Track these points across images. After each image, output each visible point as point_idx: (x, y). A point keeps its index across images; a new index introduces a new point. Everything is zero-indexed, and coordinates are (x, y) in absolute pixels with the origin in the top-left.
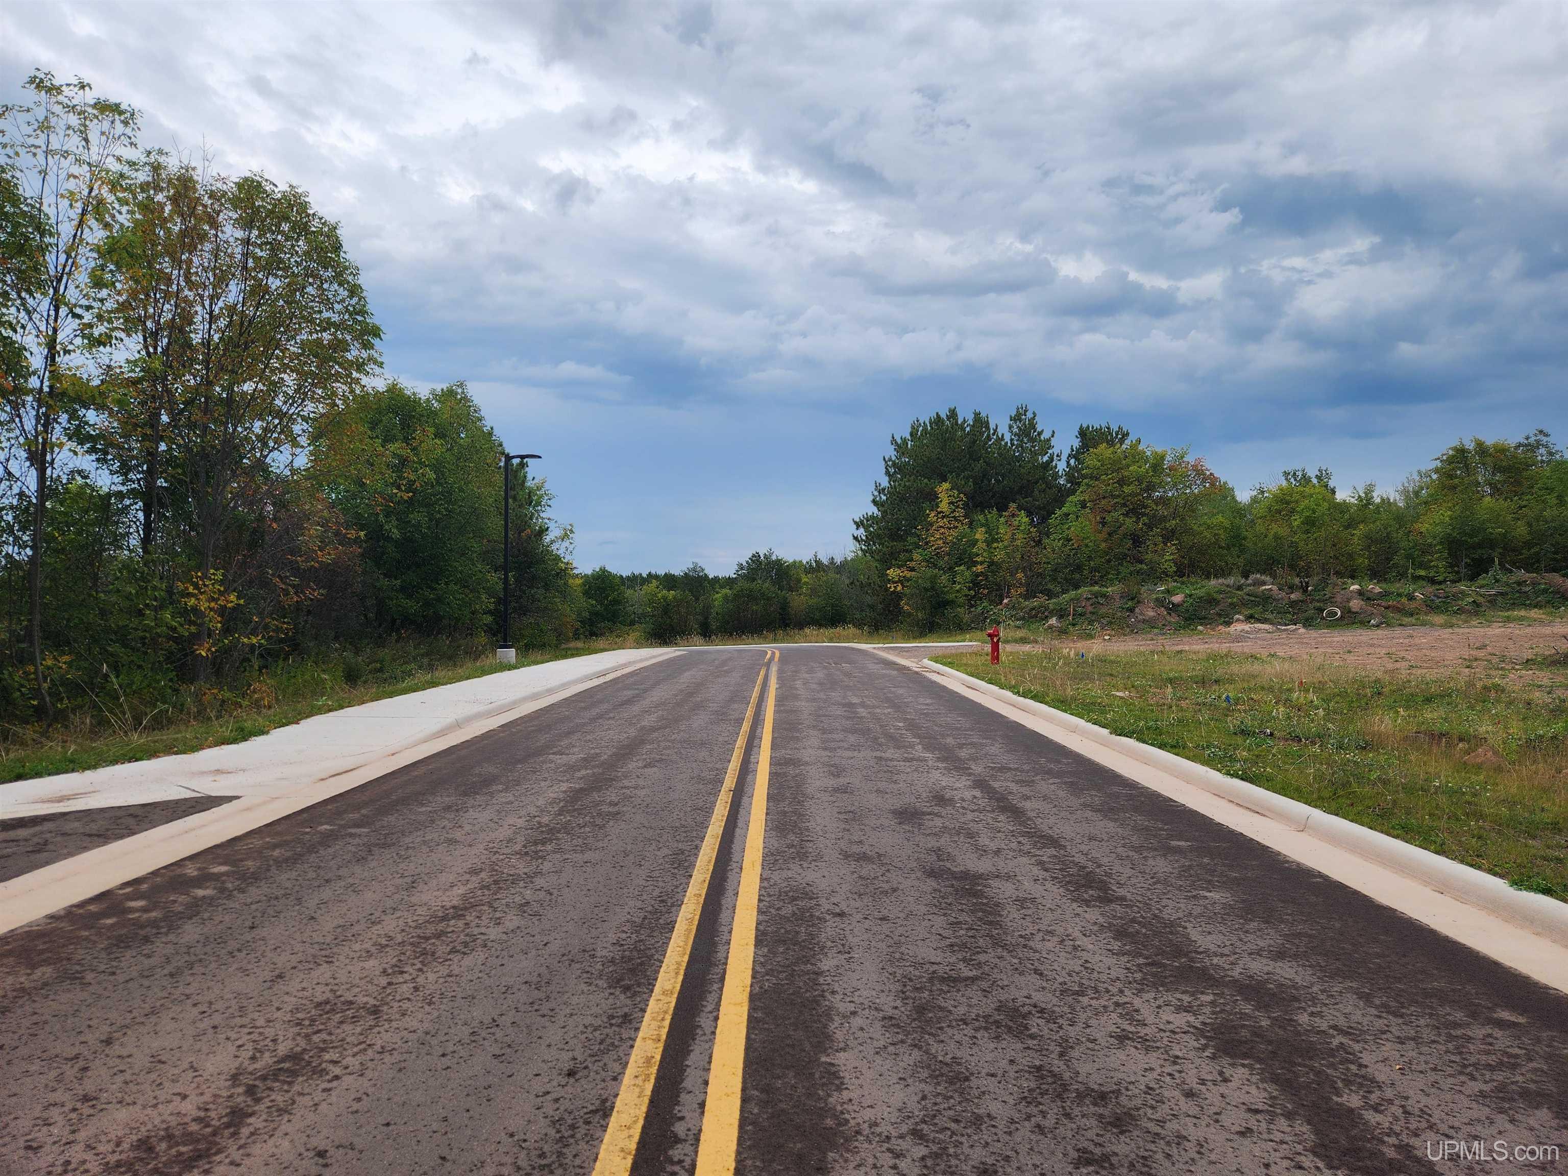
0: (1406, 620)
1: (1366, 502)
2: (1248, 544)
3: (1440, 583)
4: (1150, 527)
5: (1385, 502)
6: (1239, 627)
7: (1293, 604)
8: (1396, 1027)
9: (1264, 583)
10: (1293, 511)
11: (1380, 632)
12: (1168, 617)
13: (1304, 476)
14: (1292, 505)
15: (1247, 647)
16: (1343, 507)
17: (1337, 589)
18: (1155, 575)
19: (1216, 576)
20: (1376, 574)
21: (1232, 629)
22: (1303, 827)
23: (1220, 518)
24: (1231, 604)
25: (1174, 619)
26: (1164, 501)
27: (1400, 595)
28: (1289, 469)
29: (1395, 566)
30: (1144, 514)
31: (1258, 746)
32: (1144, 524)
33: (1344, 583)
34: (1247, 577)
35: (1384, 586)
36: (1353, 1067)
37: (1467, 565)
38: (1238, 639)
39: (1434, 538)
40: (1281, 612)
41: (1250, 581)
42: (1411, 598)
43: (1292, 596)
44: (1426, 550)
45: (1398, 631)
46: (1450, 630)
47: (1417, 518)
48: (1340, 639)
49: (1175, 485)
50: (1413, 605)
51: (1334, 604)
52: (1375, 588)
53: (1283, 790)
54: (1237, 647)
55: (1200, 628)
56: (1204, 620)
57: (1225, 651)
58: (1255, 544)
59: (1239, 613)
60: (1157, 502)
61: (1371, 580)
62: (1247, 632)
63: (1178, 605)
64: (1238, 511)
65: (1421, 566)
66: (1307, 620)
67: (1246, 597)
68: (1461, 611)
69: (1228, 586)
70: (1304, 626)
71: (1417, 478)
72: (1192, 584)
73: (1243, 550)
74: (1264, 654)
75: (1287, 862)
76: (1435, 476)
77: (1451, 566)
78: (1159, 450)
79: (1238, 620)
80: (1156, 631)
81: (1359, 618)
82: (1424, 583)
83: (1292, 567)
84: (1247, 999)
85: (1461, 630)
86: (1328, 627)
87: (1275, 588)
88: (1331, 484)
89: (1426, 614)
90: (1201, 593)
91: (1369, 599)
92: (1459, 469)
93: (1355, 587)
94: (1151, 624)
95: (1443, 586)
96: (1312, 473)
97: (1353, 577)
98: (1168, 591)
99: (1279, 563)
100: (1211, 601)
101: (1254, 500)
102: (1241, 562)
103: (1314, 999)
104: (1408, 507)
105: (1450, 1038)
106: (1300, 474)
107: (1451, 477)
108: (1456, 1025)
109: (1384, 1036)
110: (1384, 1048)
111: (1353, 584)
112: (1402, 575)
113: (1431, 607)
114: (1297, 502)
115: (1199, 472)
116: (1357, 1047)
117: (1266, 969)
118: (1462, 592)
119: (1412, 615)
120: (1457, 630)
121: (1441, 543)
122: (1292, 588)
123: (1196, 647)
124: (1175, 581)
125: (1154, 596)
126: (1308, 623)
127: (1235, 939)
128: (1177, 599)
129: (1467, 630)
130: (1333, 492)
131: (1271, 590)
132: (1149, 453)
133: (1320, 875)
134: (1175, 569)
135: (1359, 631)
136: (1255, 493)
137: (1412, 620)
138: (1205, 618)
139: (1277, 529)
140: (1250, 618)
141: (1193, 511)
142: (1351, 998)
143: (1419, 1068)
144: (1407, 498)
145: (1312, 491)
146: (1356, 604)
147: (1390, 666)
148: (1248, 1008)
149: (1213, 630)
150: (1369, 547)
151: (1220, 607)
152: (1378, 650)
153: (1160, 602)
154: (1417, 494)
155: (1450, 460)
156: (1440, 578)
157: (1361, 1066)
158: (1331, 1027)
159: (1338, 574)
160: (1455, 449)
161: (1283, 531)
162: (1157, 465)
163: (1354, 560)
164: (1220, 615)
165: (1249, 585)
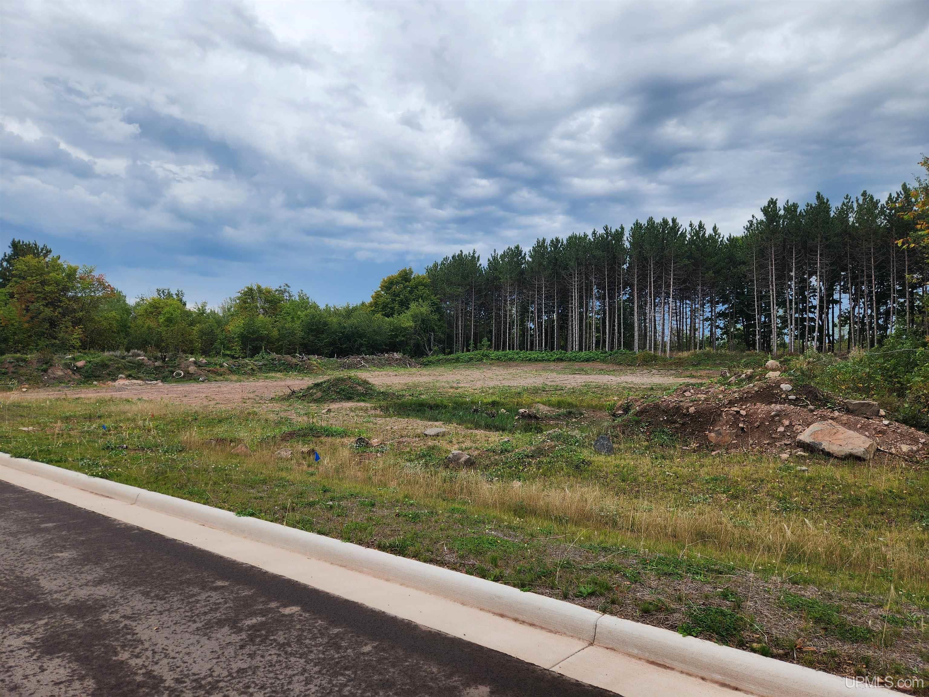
0: (218, 378)
1: (202, 312)
2: (132, 331)
3: (236, 358)
4: (64, 315)
5: (213, 313)
6: (121, 382)
7: (156, 368)
8: (160, 605)
9: (139, 355)
10: (160, 313)
11: (204, 385)
12: (73, 376)
13: (169, 293)
14: (160, 309)
15: (124, 395)
16: (188, 314)
17: (182, 360)
18: (65, 347)
19: (108, 350)
20: (205, 352)
21: (116, 383)
22: (135, 501)
23: (114, 313)
24: (117, 368)
25: (77, 377)
26: (75, 299)
27: (216, 364)
28: (161, 287)
29: (215, 348)
30: (59, 307)
31: (116, 455)
32: (60, 313)
33: (187, 357)
34: (128, 351)
35: (208, 359)
36: (129, 637)
37: (250, 349)
38: (120, 389)
39: (235, 334)
40: (149, 373)
41: (130, 354)
42: (222, 366)
43: (156, 364)
44: (231, 340)
45: (214, 384)
46: (239, 383)
47: (227, 323)
48: (181, 389)
49: (84, 289)
50: (222, 370)
51: (180, 369)
52: (203, 360)
53: (126, 481)
54: (117, 395)
55: (95, 383)
56: (98, 378)
57: (109, 397)
58: (136, 331)
59: (122, 373)
60: (70, 299)
61: (201, 356)
62: (127, 385)
63: (81, 368)
64: (127, 310)
65: (228, 349)
66: (164, 378)
67: (127, 364)
68: (245, 373)
69: (116, 356)
70: (162, 381)
71: (230, 301)
72: (92, 354)
73: (127, 334)
74: (135, 398)
75: (119, 524)
76: (238, 301)
77: (243, 349)
78: (73, 265)
79: (121, 378)
80: (63, 385)
81: (193, 377)
82: (229, 358)
83: (157, 346)
84: (71, 615)
85: (245, 383)
86: (176, 382)
87: (146, 358)
88: (184, 299)
89: (228, 375)
90: (97, 360)
91: (199, 366)
92: (249, 299)
93: (192, 359)
94: (60, 380)
95: (238, 360)
96: (174, 292)
97: (192, 353)
98: (74, 359)
99: (150, 343)
100: (104, 366)
101: (138, 304)
102: (126, 342)
103: (115, 603)
104: (224, 317)
105: (189, 603)
106: (166, 291)
107: (245, 302)
108: (194, 595)
109: (152, 613)
110: (150, 620)
111: (191, 357)
112: (218, 353)
113: (232, 371)
114: (163, 308)
115: (101, 283)
116: (134, 624)
117: (88, 593)
118: (247, 364)
119: (221, 375)
120: (242, 383)
121: (238, 337)
122: (156, 359)
123: (90, 395)
124: (81, 352)
125: (63, 362)
126: (164, 380)
127: (72, 579)
128: (80, 364)
129: (248, 383)
130: (185, 304)
131: (143, 359)
132: (65, 266)
133: (138, 528)
134: (80, 344)
135: (193, 384)
136: (138, 300)
137: (221, 378)
138: (99, 376)
139: (151, 323)
140: (129, 377)
141: (95, 307)
142: (138, 596)
143: (167, 626)
144: (224, 311)
145: (172, 302)
146: (192, 369)
147: (205, 403)
148: (70, 620)
149: (104, 384)
150: (202, 337)
151: (110, 369)
152: (201, 395)
153: (67, 366)
154: (229, 310)
155: (245, 294)
156: (237, 356)
157: (134, 634)
158: (121, 617)
159: (184, 352)
160: (248, 288)
161: (153, 325)
162: (71, 274)
163: (193, 344)
164: (109, 375)
165: (130, 356)
